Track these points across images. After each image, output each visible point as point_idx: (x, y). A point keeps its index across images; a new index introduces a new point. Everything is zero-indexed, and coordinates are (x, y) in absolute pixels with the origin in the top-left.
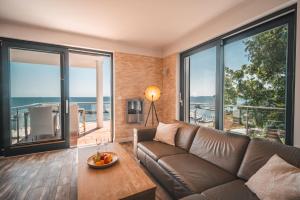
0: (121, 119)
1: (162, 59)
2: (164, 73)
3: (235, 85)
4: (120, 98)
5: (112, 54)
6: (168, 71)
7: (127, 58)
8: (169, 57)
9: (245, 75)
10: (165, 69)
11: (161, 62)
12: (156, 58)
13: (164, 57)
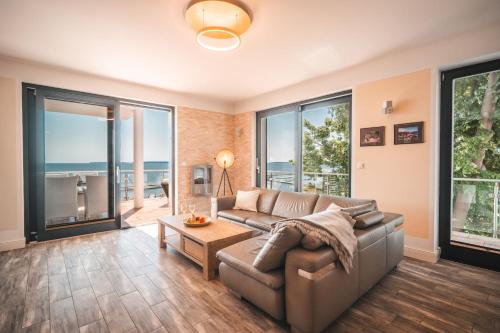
0: (186, 190)
1: (234, 116)
3: (318, 147)
4: (184, 164)
5: (173, 108)
6: (242, 132)
7: (192, 114)
8: (243, 115)
9: (331, 134)
10: (238, 129)
11: (232, 119)
12: (226, 115)
13: (236, 113)
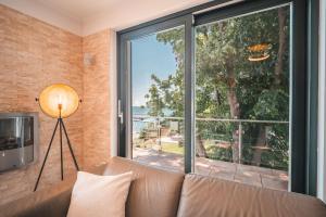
2: (86, 63)
10: (87, 57)
